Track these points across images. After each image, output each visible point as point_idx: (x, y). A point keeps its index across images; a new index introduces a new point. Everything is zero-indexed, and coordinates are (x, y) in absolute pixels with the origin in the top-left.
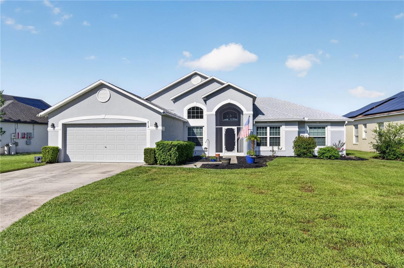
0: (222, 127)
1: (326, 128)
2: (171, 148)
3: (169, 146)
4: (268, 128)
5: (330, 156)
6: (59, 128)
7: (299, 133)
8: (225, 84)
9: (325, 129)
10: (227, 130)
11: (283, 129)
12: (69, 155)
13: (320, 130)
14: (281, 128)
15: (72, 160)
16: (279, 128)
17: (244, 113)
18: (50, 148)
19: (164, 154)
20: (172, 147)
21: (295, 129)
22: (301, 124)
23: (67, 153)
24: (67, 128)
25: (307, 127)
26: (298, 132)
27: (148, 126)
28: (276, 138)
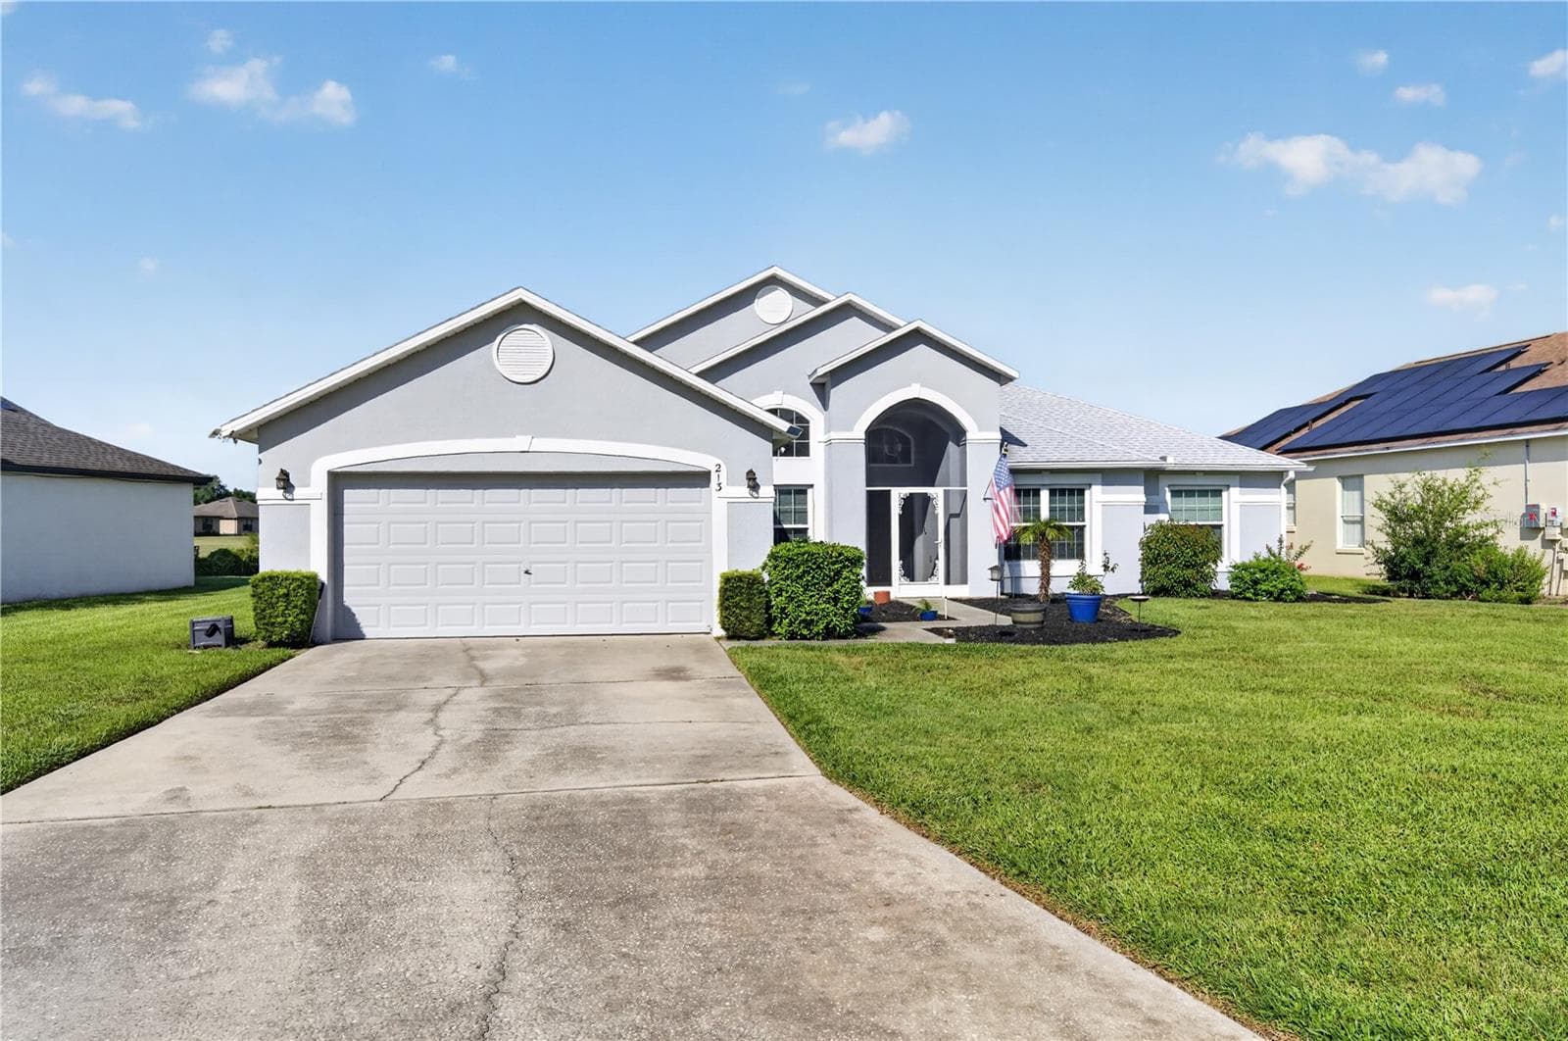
0: (889, 491)
1: (1224, 494)
2: (838, 573)
3: (834, 563)
4: (1045, 495)
5: (1283, 591)
6: (314, 489)
7: (1149, 509)
8: (899, 327)
9: (1221, 496)
10: (908, 502)
11: (1097, 496)
12: (354, 610)
13: (1209, 502)
14: (1087, 493)
15: (367, 631)
16: (1081, 492)
17: (969, 436)
18: (293, 580)
19: (811, 597)
20: (844, 567)
21: (1136, 495)
22: (1151, 477)
23: (345, 599)
24: (346, 491)
25: (1167, 489)
26: (1145, 506)
27: (719, 484)
28: (1072, 528)
